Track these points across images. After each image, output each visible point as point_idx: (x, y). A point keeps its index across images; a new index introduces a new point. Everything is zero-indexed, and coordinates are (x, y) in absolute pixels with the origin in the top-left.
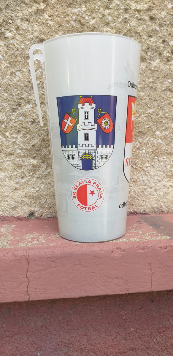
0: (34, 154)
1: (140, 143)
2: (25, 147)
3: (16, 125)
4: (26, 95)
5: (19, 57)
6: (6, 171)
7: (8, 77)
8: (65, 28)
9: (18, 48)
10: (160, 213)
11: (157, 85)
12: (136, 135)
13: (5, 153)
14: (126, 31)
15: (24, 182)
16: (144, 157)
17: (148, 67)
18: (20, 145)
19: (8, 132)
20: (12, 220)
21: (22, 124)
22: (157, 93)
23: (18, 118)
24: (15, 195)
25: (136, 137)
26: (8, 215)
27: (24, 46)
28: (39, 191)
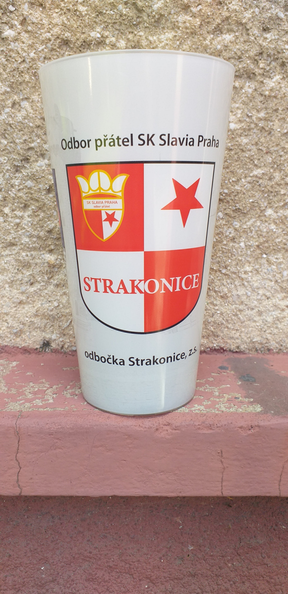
0: (51, 244)
1: (236, 230)
2: (36, 233)
3: (20, 194)
4: (38, 143)
5: (26, 74)
6: (5, 273)
7: (7, 110)
8: (107, 17)
9: (24, 57)
10: (265, 352)
11: (273, 125)
12: (229, 216)
13: (3, 243)
14: (220, 22)
15: (34, 291)
16: (241, 256)
17: (258, 90)
18: (28, 230)
19: (7, 206)
20: (16, 352)
21: (32, 194)
22: (273, 138)
23: (24, 182)
24: (21, 312)
25: (230, 219)
26: (9, 345)
27: (35, 53)
28: (58, 308)
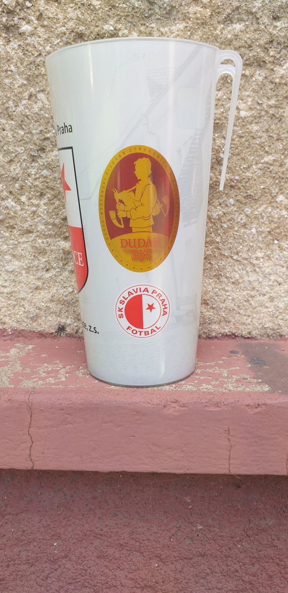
0: (66, 232)
1: (247, 216)
2: (51, 221)
3: (37, 183)
4: (54, 133)
5: (42, 67)
6: (22, 259)
7: (24, 102)
8: (120, 10)
9: (40, 51)
10: (276, 338)
11: (284, 112)
12: (240, 202)
13: (20, 230)
14: (230, 12)
15: (50, 277)
16: (252, 242)
17: (269, 78)
18: (44, 217)
19: (24, 195)
20: (32, 336)
21: (47, 183)
22: (283, 125)
23: (40, 171)
24: (37, 297)
25: (241, 205)
26: (25, 329)
27: (50, 47)
28: (72, 294)
